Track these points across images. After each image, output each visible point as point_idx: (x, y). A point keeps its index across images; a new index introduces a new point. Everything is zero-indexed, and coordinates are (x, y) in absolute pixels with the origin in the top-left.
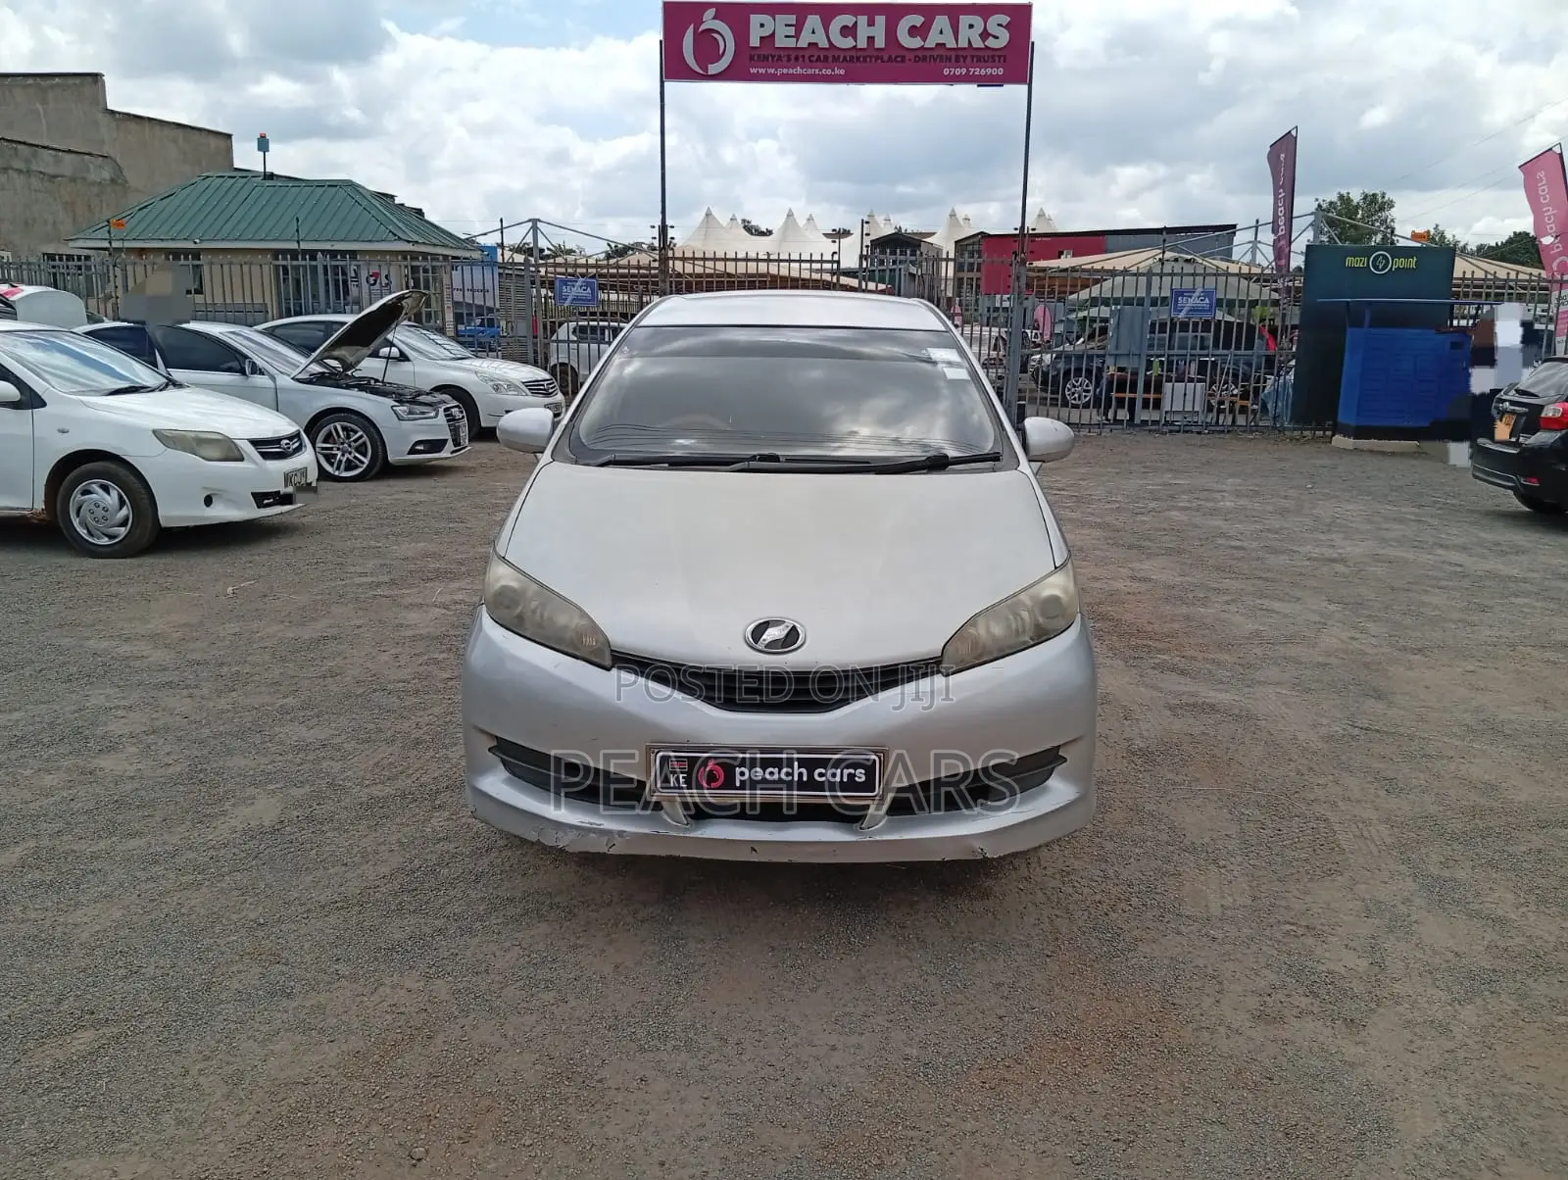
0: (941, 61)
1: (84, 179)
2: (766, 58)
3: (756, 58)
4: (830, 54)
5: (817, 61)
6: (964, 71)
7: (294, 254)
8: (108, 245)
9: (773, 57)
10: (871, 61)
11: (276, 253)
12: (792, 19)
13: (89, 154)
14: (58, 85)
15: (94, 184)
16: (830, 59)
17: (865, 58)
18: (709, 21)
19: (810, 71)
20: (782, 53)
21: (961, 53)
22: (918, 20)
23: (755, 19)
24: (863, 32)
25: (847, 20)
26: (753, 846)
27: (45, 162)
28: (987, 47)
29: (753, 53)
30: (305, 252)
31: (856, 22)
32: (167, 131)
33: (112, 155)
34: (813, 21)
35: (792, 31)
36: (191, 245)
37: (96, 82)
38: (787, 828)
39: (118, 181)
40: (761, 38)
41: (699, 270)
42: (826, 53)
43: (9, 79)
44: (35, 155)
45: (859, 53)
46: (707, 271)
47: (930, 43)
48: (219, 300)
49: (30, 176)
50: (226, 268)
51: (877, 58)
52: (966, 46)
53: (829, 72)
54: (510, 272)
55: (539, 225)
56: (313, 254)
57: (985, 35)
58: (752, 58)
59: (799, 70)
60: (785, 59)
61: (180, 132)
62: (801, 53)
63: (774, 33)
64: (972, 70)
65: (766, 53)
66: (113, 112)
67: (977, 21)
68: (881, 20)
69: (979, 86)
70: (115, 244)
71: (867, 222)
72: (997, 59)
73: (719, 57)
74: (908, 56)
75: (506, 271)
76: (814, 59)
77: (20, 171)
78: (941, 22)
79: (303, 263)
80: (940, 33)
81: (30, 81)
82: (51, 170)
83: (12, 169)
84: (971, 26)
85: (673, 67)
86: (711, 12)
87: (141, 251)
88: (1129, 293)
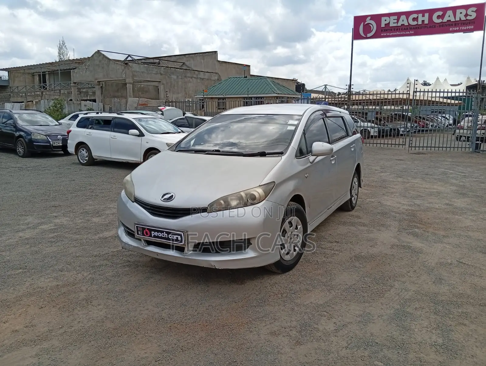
0: (449, 26)
1: (211, 79)
2: (387, 30)
3: (383, 31)
4: (408, 27)
5: (404, 30)
6: (458, 28)
7: (247, 98)
8: (203, 97)
9: (389, 30)
10: (423, 28)
11: (244, 98)
12: (396, 17)
13: (212, 73)
14: (207, 55)
15: (213, 80)
16: (409, 29)
17: (421, 27)
18: (368, 21)
19: (401, 33)
20: (392, 28)
21: (457, 22)
22: (440, 13)
23: (383, 19)
24: (421, 19)
25: (415, 16)
26: (157, 254)
27: (202, 75)
28: (467, 20)
29: (382, 29)
30: (249, 98)
31: (418, 17)
32: (233, 66)
33: (218, 73)
34: (403, 17)
35: (396, 21)
36: (222, 96)
37: (216, 53)
38: (167, 250)
39: (219, 79)
40: (385, 24)
41: (375, 98)
42: (407, 27)
43: (197, 54)
44: (199, 74)
45: (419, 26)
46: (367, 98)
47: (445, 20)
48: (210, 111)
49: (197, 79)
50: (230, 102)
51: (425, 27)
52: (459, 20)
53: (408, 33)
54: (315, 101)
55: (327, 86)
56: (251, 98)
57: (466, 15)
58: (382, 31)
59: (398, 33)
60: (393, 30)
61: (236, 66)
62: (398, 28)
63: (389, 23)
64: (461, 28)
65: (387, 29)
66: (219, 61)
67: (464, 11)
68: (427, 15)
69: (464, 33)
70: (205, 96)
71: (417, 80)
72: (471, 23)
73: (371, 31)
74: (437, 25)
75: (314, 101)
76: (403, 29)
77: (195, 78)
78: (450, 13)
79: (249, 100)
80: (449, 17)
81: (201, 54)
82: (202, 77)
83: (193, 77)
84: (461, 13)
85: (356, 36)
86: (369, 18)
87: (212, 98)
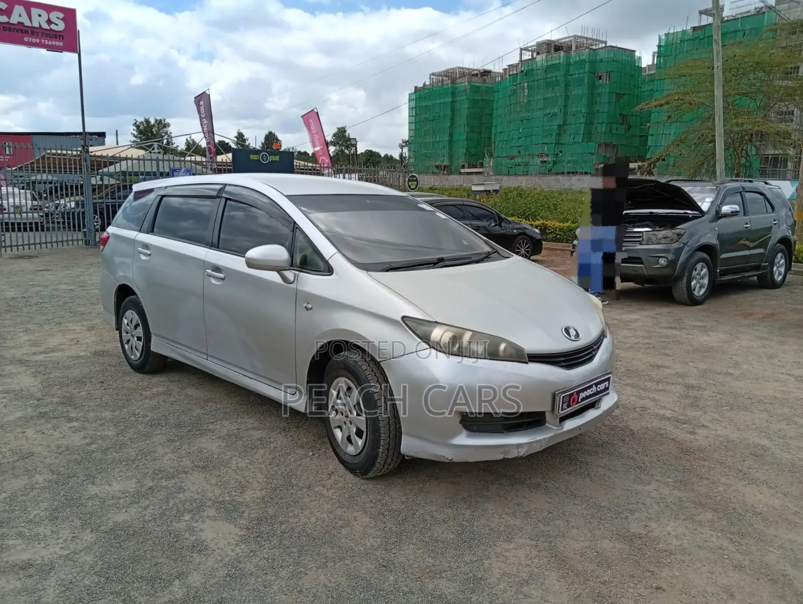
0: (22, 32)
6: (38, 41)
21: (34, 30)
28: (51, 30)
47: (13, 21)
52: (38, 26)
64: (43, 41)
67: (44, 14)
69: (48, 50)
72: (58, 37)
78: (20, 9)
80: (19, 16)
84: (40, 15)
88: (148, 169)
